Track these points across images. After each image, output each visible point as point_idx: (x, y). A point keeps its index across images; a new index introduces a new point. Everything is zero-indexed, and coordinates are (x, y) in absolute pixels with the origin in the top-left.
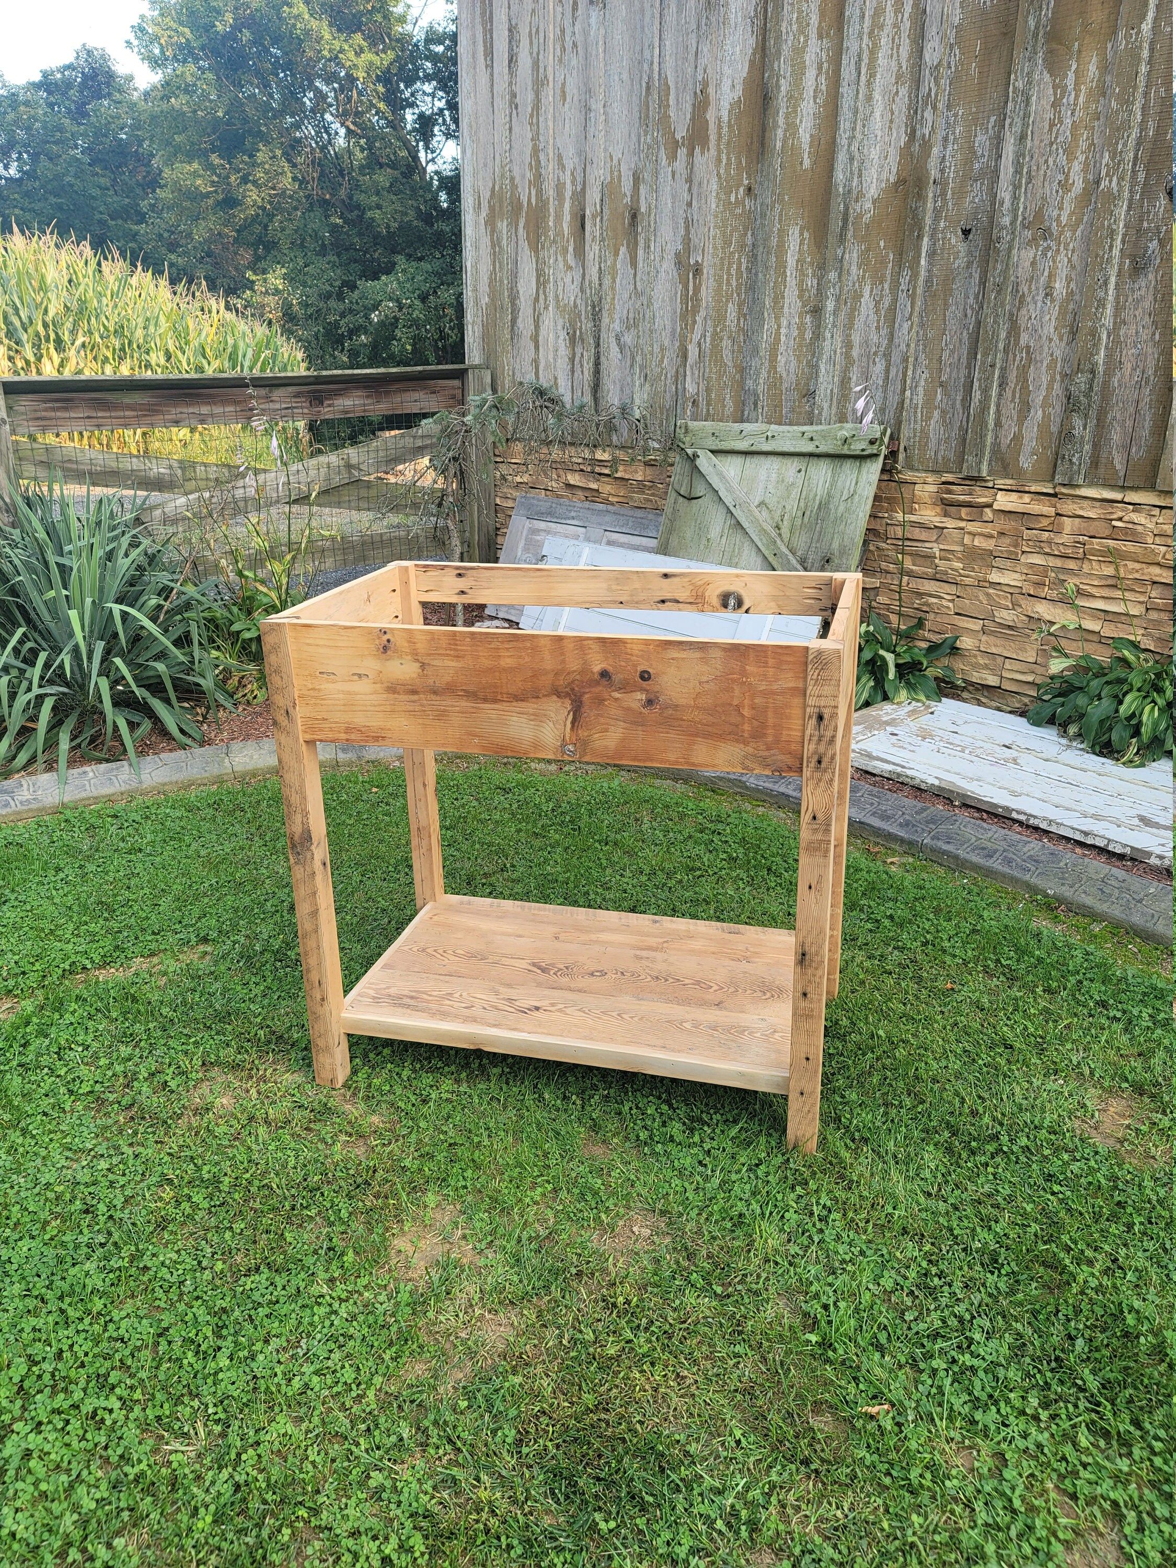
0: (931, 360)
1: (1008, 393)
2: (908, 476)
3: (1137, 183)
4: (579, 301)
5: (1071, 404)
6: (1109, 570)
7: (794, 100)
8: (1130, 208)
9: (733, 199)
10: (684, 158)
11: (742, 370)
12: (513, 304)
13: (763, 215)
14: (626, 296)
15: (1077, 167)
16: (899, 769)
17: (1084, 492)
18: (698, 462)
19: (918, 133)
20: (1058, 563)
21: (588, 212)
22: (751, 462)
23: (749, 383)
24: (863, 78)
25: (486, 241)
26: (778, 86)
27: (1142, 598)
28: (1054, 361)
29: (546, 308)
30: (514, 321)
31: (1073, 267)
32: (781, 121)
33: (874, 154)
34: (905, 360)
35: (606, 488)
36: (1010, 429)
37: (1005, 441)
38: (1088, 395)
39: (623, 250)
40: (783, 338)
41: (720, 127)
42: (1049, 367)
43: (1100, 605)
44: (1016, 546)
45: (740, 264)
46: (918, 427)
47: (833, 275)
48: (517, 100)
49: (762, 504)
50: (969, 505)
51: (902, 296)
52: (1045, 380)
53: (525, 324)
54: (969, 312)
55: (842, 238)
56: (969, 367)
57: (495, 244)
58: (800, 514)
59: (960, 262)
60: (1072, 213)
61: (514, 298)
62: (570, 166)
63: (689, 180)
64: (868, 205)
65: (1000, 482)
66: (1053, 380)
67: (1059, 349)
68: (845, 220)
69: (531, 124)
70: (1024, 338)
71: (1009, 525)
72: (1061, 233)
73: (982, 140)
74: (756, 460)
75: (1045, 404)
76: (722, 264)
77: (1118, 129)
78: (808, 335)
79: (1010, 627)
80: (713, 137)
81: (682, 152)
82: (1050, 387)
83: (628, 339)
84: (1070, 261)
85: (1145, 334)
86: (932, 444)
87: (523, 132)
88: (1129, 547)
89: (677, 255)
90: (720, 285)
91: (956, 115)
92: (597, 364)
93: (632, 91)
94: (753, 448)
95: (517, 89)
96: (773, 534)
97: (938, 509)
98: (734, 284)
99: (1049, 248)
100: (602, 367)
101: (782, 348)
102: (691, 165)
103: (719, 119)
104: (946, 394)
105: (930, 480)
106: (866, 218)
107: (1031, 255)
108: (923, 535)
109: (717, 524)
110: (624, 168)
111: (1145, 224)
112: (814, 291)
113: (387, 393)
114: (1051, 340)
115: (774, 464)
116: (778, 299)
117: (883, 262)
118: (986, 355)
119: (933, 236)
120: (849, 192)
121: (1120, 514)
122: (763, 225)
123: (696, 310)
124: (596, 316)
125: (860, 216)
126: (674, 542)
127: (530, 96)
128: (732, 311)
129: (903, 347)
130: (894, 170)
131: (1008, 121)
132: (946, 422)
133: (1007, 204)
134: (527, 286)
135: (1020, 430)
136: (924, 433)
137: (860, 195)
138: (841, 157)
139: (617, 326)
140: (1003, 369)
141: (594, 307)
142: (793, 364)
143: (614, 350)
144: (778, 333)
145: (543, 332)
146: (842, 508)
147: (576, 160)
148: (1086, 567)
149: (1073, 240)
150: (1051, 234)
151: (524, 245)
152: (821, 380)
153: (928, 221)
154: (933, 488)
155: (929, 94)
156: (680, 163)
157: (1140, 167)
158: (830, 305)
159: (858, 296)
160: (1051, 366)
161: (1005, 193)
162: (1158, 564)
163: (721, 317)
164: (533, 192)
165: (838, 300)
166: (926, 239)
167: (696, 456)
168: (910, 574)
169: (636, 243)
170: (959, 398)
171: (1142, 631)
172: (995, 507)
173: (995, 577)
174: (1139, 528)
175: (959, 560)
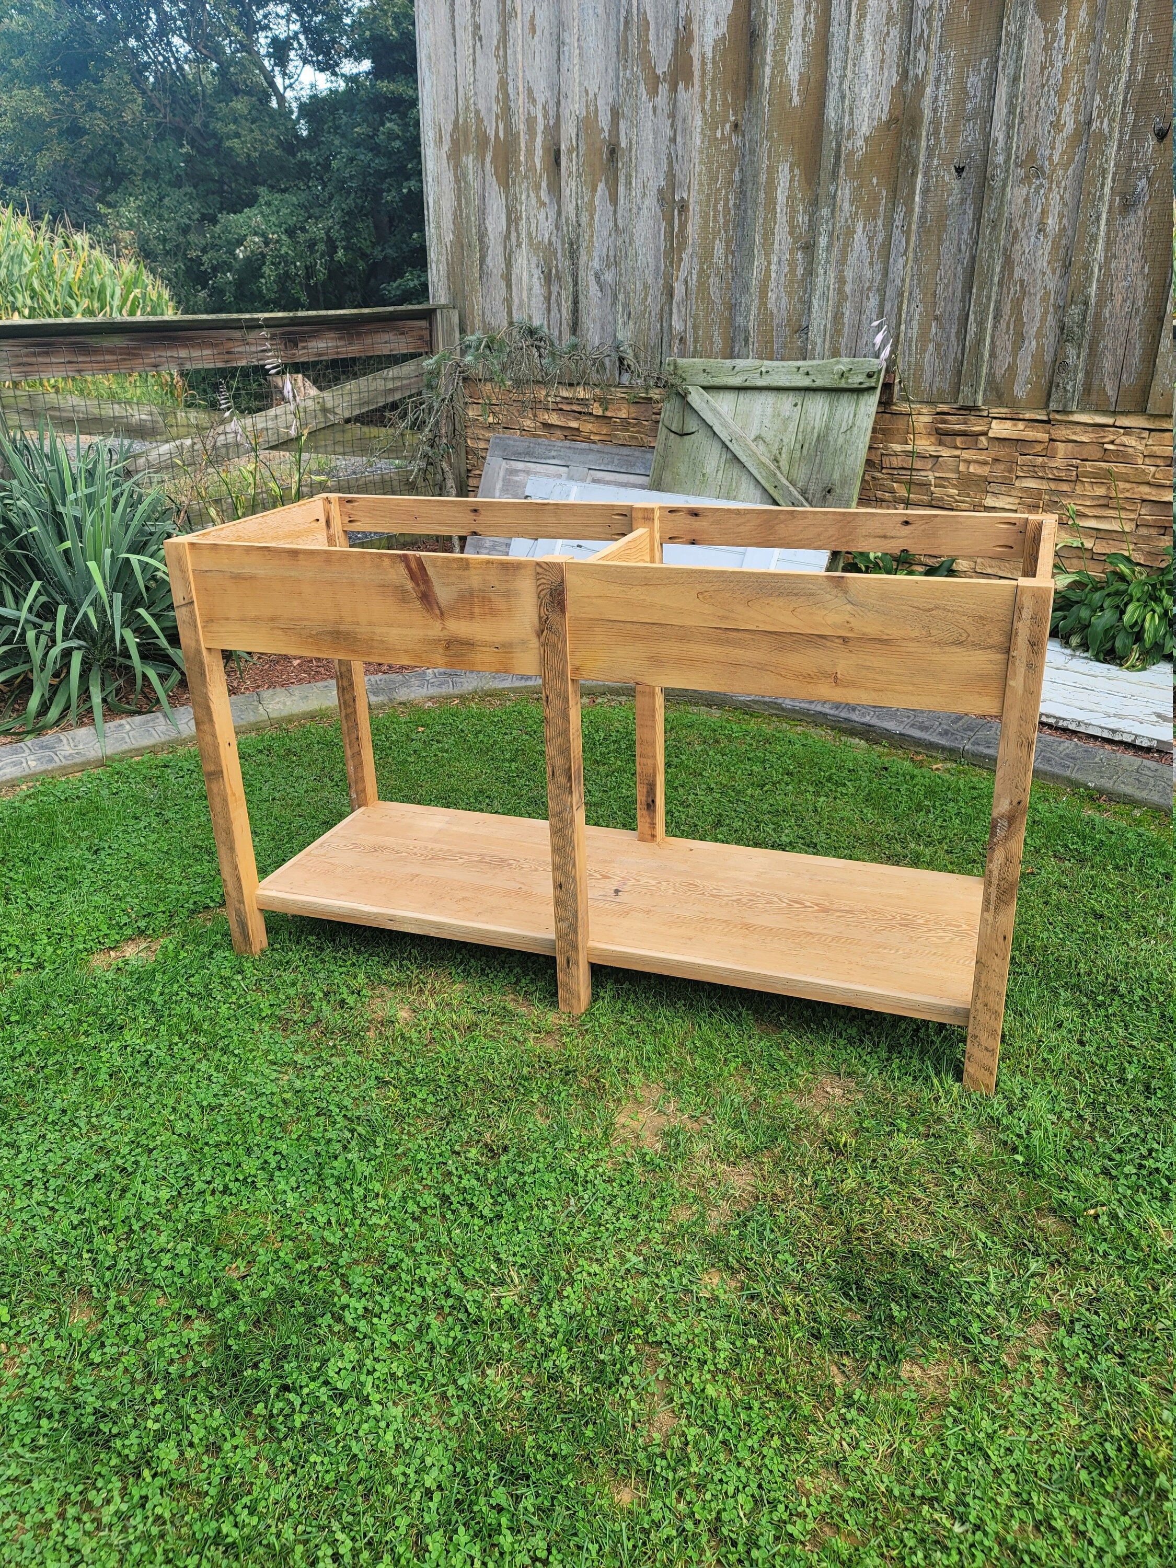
0: (925, 295)
1: (1003, 325)
2: (904, 407)
3: (1126, 125)
4: (554, 239)
5: (1064, 333)
6: (1101, 491)
7: (782, 38)
8: (1119, 148)
9: (719, 135)
10: (666, 93)
11: (732, 307)
12: (481, 241)
13: (752, 152)
14: (605, 233)
15: (1068, 108)
17: (1077, 418)
18: (689, 398)
19: (911, 73)
20: (1053, 486)
21: (563, 147)
22: (744, 398)
23: (740, 320)
24: (853, 18)
25: (448, 177)
26: (765, 24)
27: (1132, 516)
28: (1047, 294)
29: (519, 245)
30: (482, 260)
31: (1065, 204)
32: (769, 58)
33: (866, 92)
34: (901, 295)
35: (587, 427)
36: (1004, 360)
37: (999, 372)
38: (1081, 326)
39: (601, 186)
40: (773, 275)
41: (704, 64)
42: (1042, 300)
43: (1093, 523)
44: (1010, 472)
45: (727, 200)
46: (913, 360)
47: (825, 212)
48: (482, 32)
49: (758, 438)
50: (964, 434)
51: (897, 233)
52: (1038, 312)
53: (495, 260)
54: (963, 247)
55: (834, 175)
56: (963, 300)
57: (460, 178)
58: (798, 446)
59: (954, 199)
60: (1063, 153)
61: (482, 235)
62: (540, 99)
63: (672, 116)
64: (860, 143)
65: (995, 411)
66: (1046, 312)
67: (1052, 282)
68: (838, 157)
69: (497, 57)
70: (1018, 272)
71: (1003, 451)
72: (1054, 171)
73: (974, 81)
74: (749, 395)
75: (1038, 335)
76: (709, 201)
77: (1109, 73)
78: (800, 271)
80: (697, 74)
81: (664, 88)
82: (1043, 319)
83: (608, 277)
84: (1062, 198)
85: (1134, 268)
86: (927, 376)
87: (489, 66)
88: (1120, 468)
89: (660, 191)
90: (706, 222)
91: (948, 57)
92: (576, 302)
93: (608, 25)
94: (748, 384)
95: (481, 21)
96: (773, 467)
97: (933, 439)
98: (721, 220)
99: (1041, 186)
100: (580, 306)
101: (772, 285)
102: (673, 101)
103: (703, 55)
104: (941, 327)
105: (924, 411)
106: (858, 155)
107: (1024, 192)
108: (918, 464)
109: (712, 459)
110: (600, 102)
111: (1135, 164)
112: (805, 227)
113: (359, 335)
114: (1044, 274)
115: (769, 399)
116: (768, 235)
117: (876, 198)
118: (981, 288)
119: (925, 174)
120: (842, 129)
121: (1112, 437)
122: (752, 162)
123: (682, 247)
124: (573, 255)
125: (852, 153)
126: (667, 477)
127: (496, 28)
128: (719, 248)
129: (898, 282)
130: (886, 109)
131: (1001, 63)
132: (941, 355)
133: (1001, 143)
134: (496, 223)
135: (1015, 360)
136: (919, 366)
137: (852, 133)
138: (833, 95)
139: (596, 264)
140: (998, 302)
141: (571, 244)
142: (784, 301)
143: (594, 288)
144: (768, 270)
145: (516, 271)
146: (841, 440)
147: (548, 94)
148: (1079, 489)
149: (1065, 178)
150: (1043, 173)
151: (492, 181)
152: (814, 315)
153: (922, 159)
154: (928, 419)
155: (922, 36)
156: (662, 99)
157: (1129, 110)
158: (823, 241)
159: (850, 232)
160: (1045, 299)
161: (998, 133)
162: (1148, 483)
163: (706, 255)
164: (501, 126)
165: (831, 236)
166: (920, 176)
167: (688, 393)
168: (906, 501)
169: (616, 180)
170: (954, 331)
171: (1133, 547)
172: (991, 434)
173: (990, 501)
174: (1130, 450)
175: (954, 486)
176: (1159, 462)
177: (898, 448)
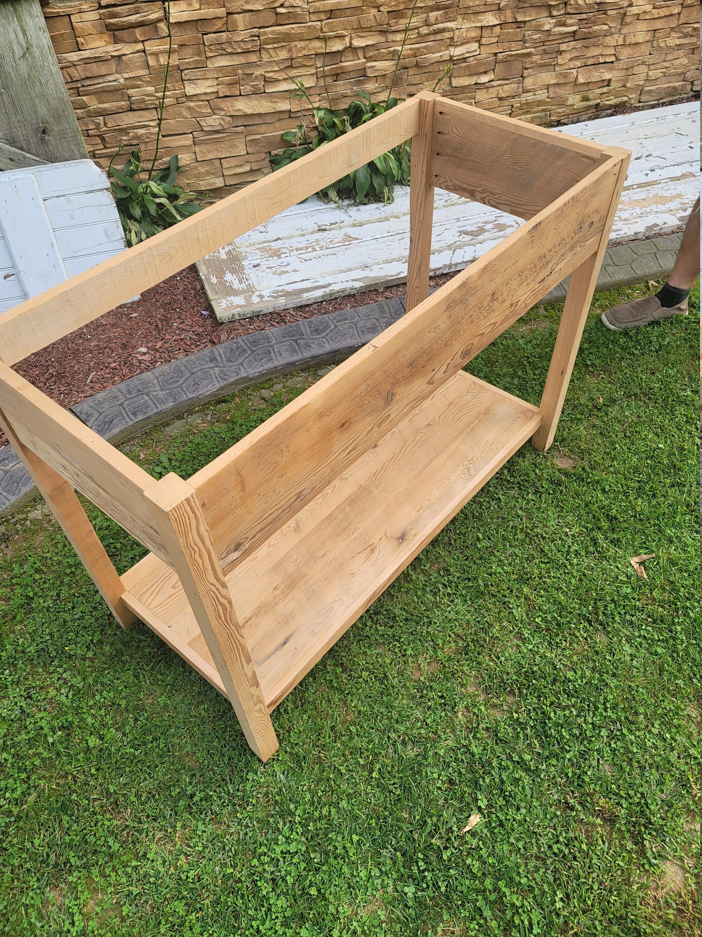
6: (283, 55)
16: (328, 290)
20: (242, 59)
27: (313, 71)
43: (284, 86)
44: (199, 55)
50: (141, 24)
71: (188, 35)
79: (218, 132)
88: (293, 28)
97: (106, 37)
105: (86, 7)
108: (103, 69)
146: (23, 67)
148: (265, 57)
154: (93, 16)
162: (318, 38)
168: (104, 113)
171: (318, 98)
172: (172, 20)
173: (190, 90)
174: (298, 10)
175: (149, 83)
176: (323, 17)
177: (74, 57)
